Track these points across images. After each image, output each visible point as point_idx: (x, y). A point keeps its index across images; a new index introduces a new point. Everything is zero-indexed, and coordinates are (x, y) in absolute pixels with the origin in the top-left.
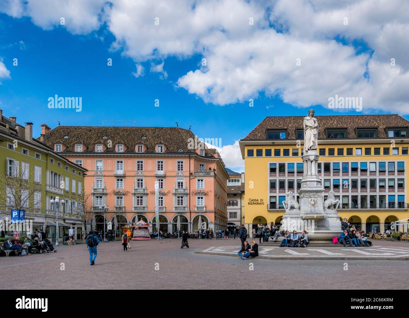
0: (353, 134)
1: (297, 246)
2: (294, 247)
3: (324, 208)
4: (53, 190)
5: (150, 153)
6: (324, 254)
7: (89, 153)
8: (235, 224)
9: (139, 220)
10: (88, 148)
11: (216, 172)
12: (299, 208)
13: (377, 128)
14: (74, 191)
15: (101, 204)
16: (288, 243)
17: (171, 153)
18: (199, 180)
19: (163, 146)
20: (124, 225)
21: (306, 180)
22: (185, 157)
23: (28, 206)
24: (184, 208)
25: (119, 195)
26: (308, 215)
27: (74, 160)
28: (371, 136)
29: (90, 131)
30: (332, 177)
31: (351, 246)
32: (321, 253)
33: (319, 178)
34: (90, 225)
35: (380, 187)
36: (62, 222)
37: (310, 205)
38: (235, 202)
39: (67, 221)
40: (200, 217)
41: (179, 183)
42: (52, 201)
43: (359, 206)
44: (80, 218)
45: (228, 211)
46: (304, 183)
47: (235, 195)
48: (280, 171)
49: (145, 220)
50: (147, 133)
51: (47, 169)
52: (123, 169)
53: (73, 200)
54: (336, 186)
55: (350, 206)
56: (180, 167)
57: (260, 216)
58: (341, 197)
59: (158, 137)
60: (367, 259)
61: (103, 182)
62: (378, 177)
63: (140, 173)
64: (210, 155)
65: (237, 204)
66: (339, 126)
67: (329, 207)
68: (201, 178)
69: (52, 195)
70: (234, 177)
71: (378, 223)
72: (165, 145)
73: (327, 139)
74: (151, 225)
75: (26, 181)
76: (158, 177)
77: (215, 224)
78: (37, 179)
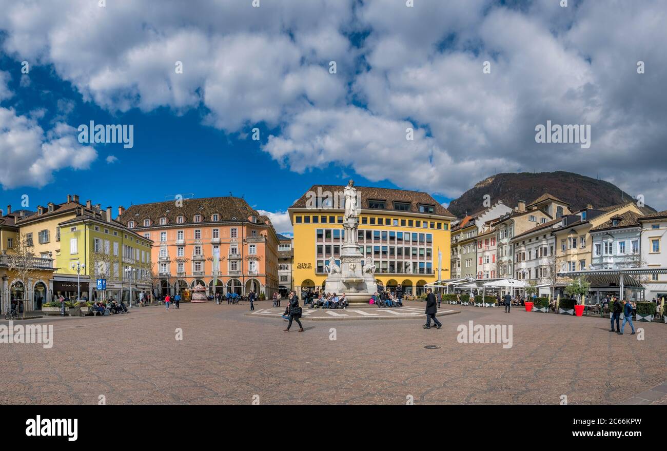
0: (391, 206)
1: (338, 308)
2: (335, 308)
3: (363, 272)
4: (128, 261)
5: (206, 222)
6: (361, 315)
7: (155, 226)
8: (285, 287)
9: (198, 284)
10: (154, 222)
11: (267, 238)
12: (341, 272)
13: (410, 203)
14: (143, 261)
15: (165, 270)
16: (331, 305)
17: (225, 221)
18: (251, 246)
19: (218, 215)
20: (184, 289)
21: (346, 246)
22: (238, 225)
23: (109, 276)
24: (238, 272)
25: (180, 262)
26: (348, 279)
27: (143, 234)
28: (406, 209)
29: (156, 206)
30: (373, 244)
31: (385, 307)
32: (358, 314)
33: (358, 245)
34: (157, 290)
35: (413, 255)
36: (134, 287)
37: (350, 270)
38: (286, 266)
39: (138, 286)
40: (252, 281)
41: (233, 249)
42: (126, 270)
43: (396, 271)
44: (148, 284)
45: (279, 275)
46: (345, 249)
47: (286, 259)
48: (326, 237)
49: (203, 284)
50: (204, 204)
51: (122, 243)
52: (183, 238)
53: (143, 269)
54: (377, 253)
55: (388, 270)
56: (234, 235)
57: (308, 280)
58: (381, 263)
59: (214, 207)
60: (397, 318)
61: (166, 251)
62: (411, 246)
63: (198, 242)
64: (261, 222)
65: (287, 269)
66: (379, 198)
67: (368, 272)
68: (253, 244)
69: (127, 265)
70: (284, 243)
71: (411, 286)
72: (220, 214)
73: (368, 209)
74: (208, 289)
75: (107, 255)
76: (213, 244)
77: (266, 287)
78: (116, 253)
